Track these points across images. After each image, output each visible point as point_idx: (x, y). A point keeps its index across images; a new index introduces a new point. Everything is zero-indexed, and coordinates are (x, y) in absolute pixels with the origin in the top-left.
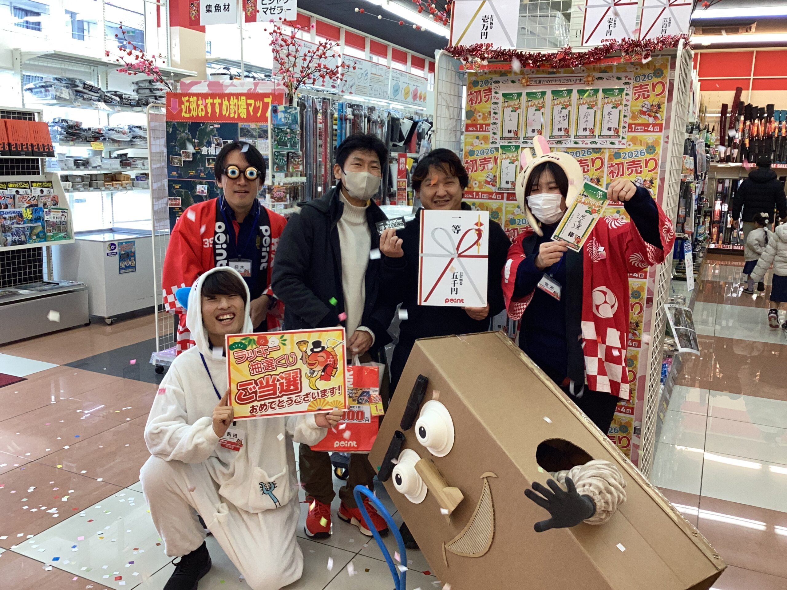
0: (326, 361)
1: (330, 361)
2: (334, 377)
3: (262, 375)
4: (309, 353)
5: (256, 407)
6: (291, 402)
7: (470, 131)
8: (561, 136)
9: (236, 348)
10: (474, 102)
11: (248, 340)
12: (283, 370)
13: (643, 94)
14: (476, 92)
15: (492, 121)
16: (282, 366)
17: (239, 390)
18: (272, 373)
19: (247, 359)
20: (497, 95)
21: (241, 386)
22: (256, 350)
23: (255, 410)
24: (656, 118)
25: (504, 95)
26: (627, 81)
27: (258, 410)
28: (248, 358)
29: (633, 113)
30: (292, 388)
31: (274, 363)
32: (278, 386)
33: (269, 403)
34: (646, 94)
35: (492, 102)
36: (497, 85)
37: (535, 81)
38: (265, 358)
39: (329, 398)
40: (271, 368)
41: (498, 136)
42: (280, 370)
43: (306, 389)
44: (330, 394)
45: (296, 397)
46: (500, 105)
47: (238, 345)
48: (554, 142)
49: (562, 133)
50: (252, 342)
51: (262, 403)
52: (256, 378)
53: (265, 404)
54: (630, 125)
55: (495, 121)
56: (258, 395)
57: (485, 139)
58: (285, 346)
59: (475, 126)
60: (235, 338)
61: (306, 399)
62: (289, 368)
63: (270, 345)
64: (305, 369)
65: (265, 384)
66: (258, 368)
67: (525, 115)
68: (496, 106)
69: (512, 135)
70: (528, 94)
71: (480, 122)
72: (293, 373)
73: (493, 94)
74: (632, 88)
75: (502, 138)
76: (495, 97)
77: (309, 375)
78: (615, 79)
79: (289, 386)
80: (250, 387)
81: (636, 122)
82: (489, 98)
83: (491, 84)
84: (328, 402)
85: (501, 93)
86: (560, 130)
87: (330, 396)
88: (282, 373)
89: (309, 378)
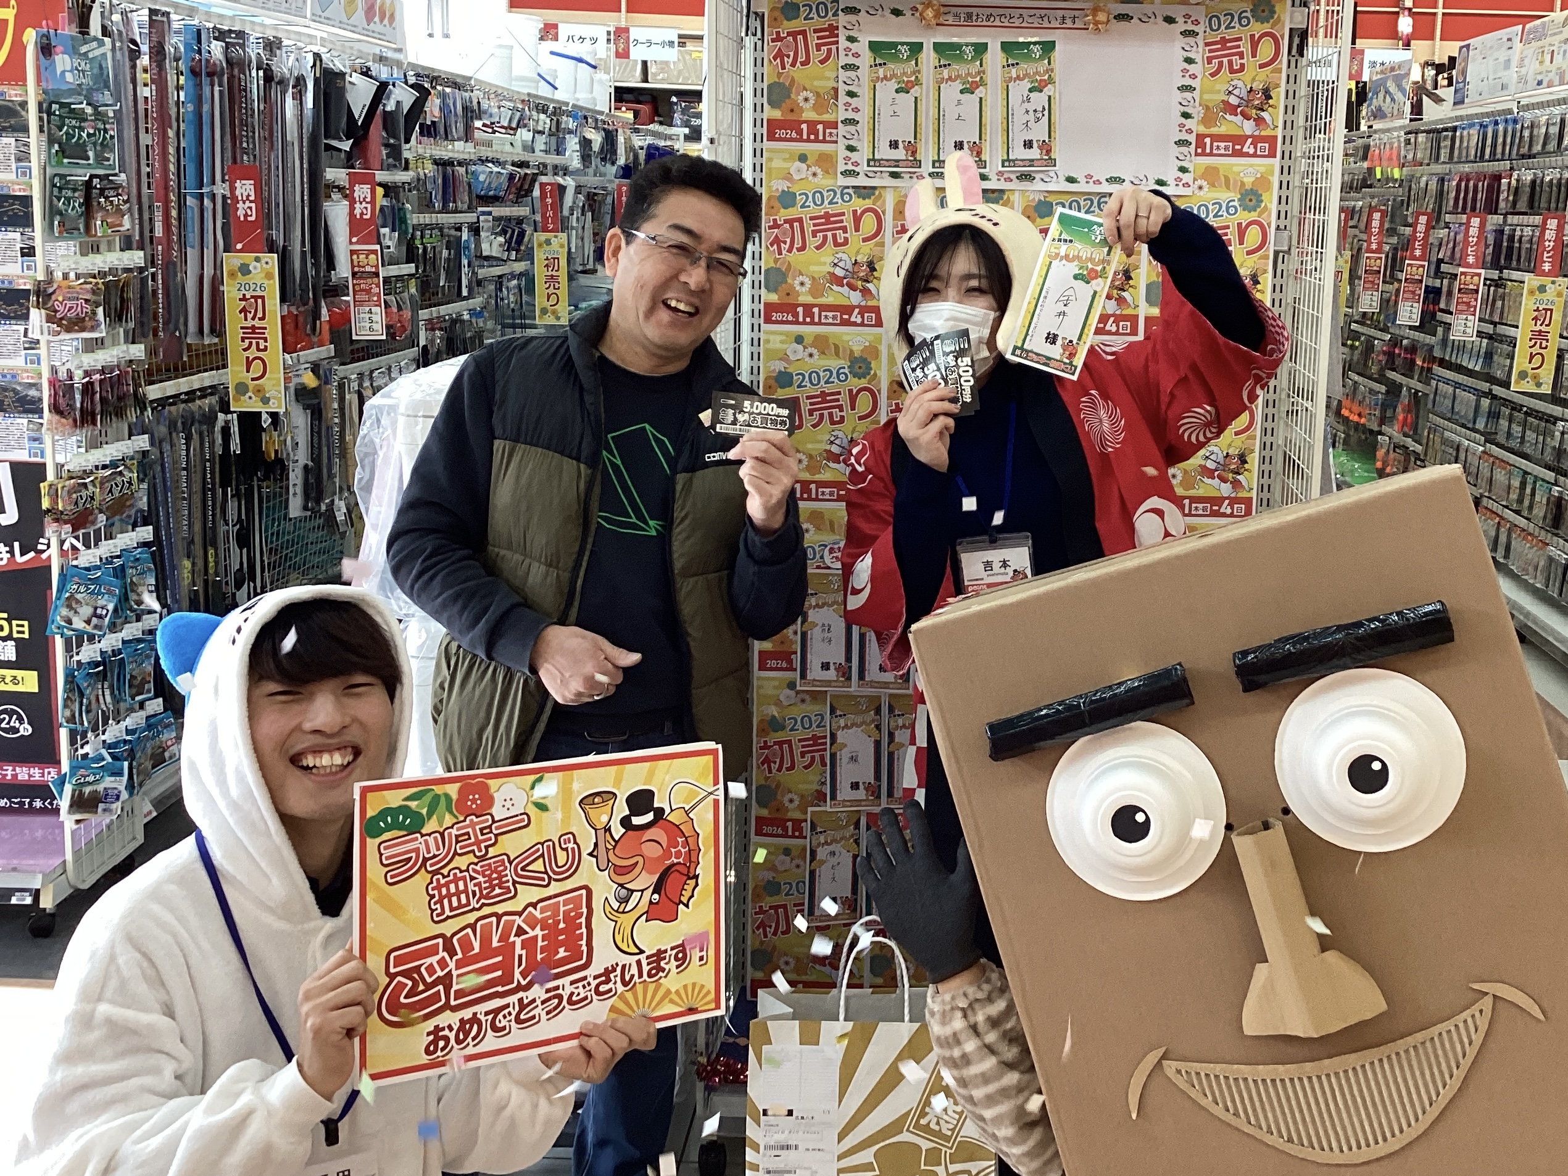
0: (667, 854)
1: (678, 854)
2: (687, 906)
3: (471, 918)
4: (618, 831)
5: (446, 1032)
6: (556, 1003)
7: (780, 139)
8: (1032, 162)
9: (389, 828)
10: (788, 61)
11: (428, 798)
12: (535, 894)
13: (1230, 63)
14: (794, 34)
15: (842, 115)
16: (537, 881)
17: (392, 977)
18: (500, 909)
19: (424, 864)
20: (854, 46)
21: (399, 961)
22: (454, 832)
23: (441, 1044)
24: (1260, 121)
25: (874, 47)
26: (1190, 27)
27: (452, 1041)
28: (425, 860)
29: (1207, 108)
30: (562, 953)
31: (509, 875)
32: (518, 950)
33: (487, 1014)
34: (1237, 62)
35: (841, 63)
36: (852, 18)
37: (956, 15)
38: (482, 858)
39: (672, 981)
40: (497, 891)
41: (862, 156)
42: (527, 894)
43: (604, 955)
44: (674, 963)
45: (572, 983)
46: (864, 72)
47: (395, 819)
48: (1013, 177)
49: (1035, 153)
50: (443, 802)
51: (467, 1014)
52: (448, 928)
53: (475, 1019)
54: (1200, 138)
55: (850, 115)
56: (455, 987)
57: (826, 162)
58: (545, 814)
59: (795, 125)
60: (386, 793)
61: (602, 988)
62: (555, 888)
63: (498, 812)
64: (604, 888)
65: (477, 950)
66: (458, 894)
67: (933, 103)
68: (852, 74)
69: (900, 154)
70: (938, 47)
71: (809, 115)
72: (566, 903)
73: (843, 43)
74: (1201, 44)
75: (872, 161)
76: (847, 49)
77: (616, 905)
78: (1160, 19)
79: (551, 949)
80: (428, 961)
81: (1214, 130)
82: (829, 51)
83: (835, 14)
84: (668, 992)
85: (864, 40)
86: (1028, 144)
87: (674, 971)
88: (534, 905)
89: (613, 915)
